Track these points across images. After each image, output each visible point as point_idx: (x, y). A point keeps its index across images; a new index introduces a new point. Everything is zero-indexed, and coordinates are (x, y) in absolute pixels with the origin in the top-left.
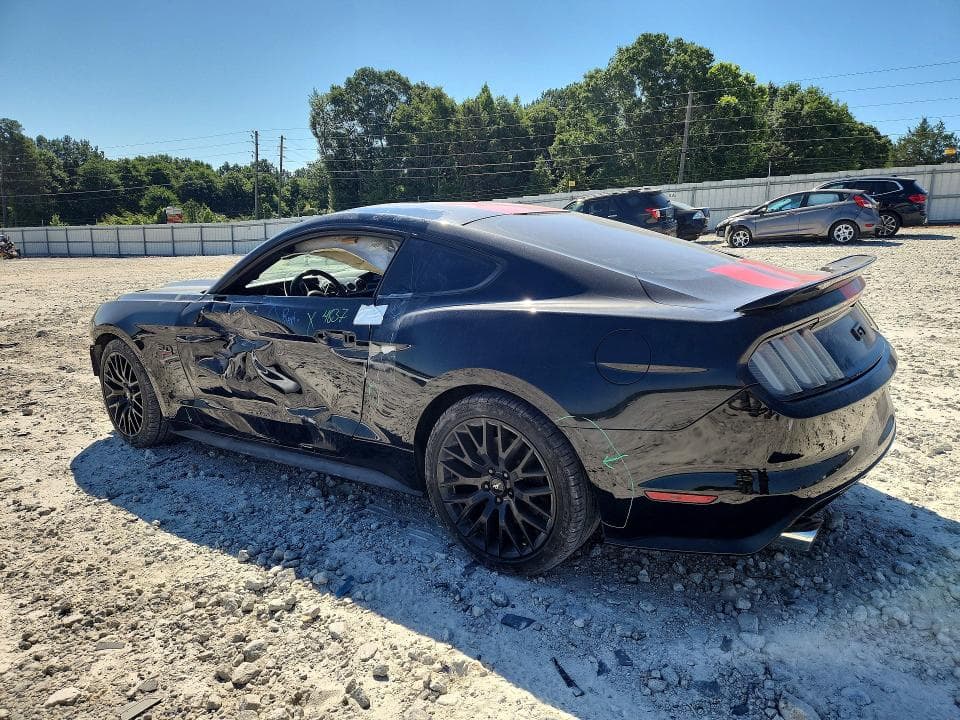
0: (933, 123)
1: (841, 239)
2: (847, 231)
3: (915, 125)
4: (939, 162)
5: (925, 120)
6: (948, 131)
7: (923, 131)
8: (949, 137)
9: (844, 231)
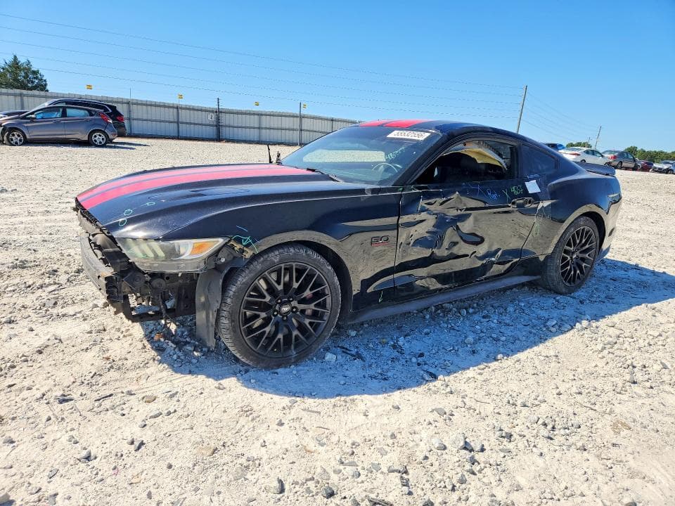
0: (22, 60)
1: (98, 143)
2: (101, 138)
3: (10, 59)
4: (31, 89)
5: (15, 57)
6: (34, 68)
7: (15, 64)
8: (35, 73)
9: (99, 138)
